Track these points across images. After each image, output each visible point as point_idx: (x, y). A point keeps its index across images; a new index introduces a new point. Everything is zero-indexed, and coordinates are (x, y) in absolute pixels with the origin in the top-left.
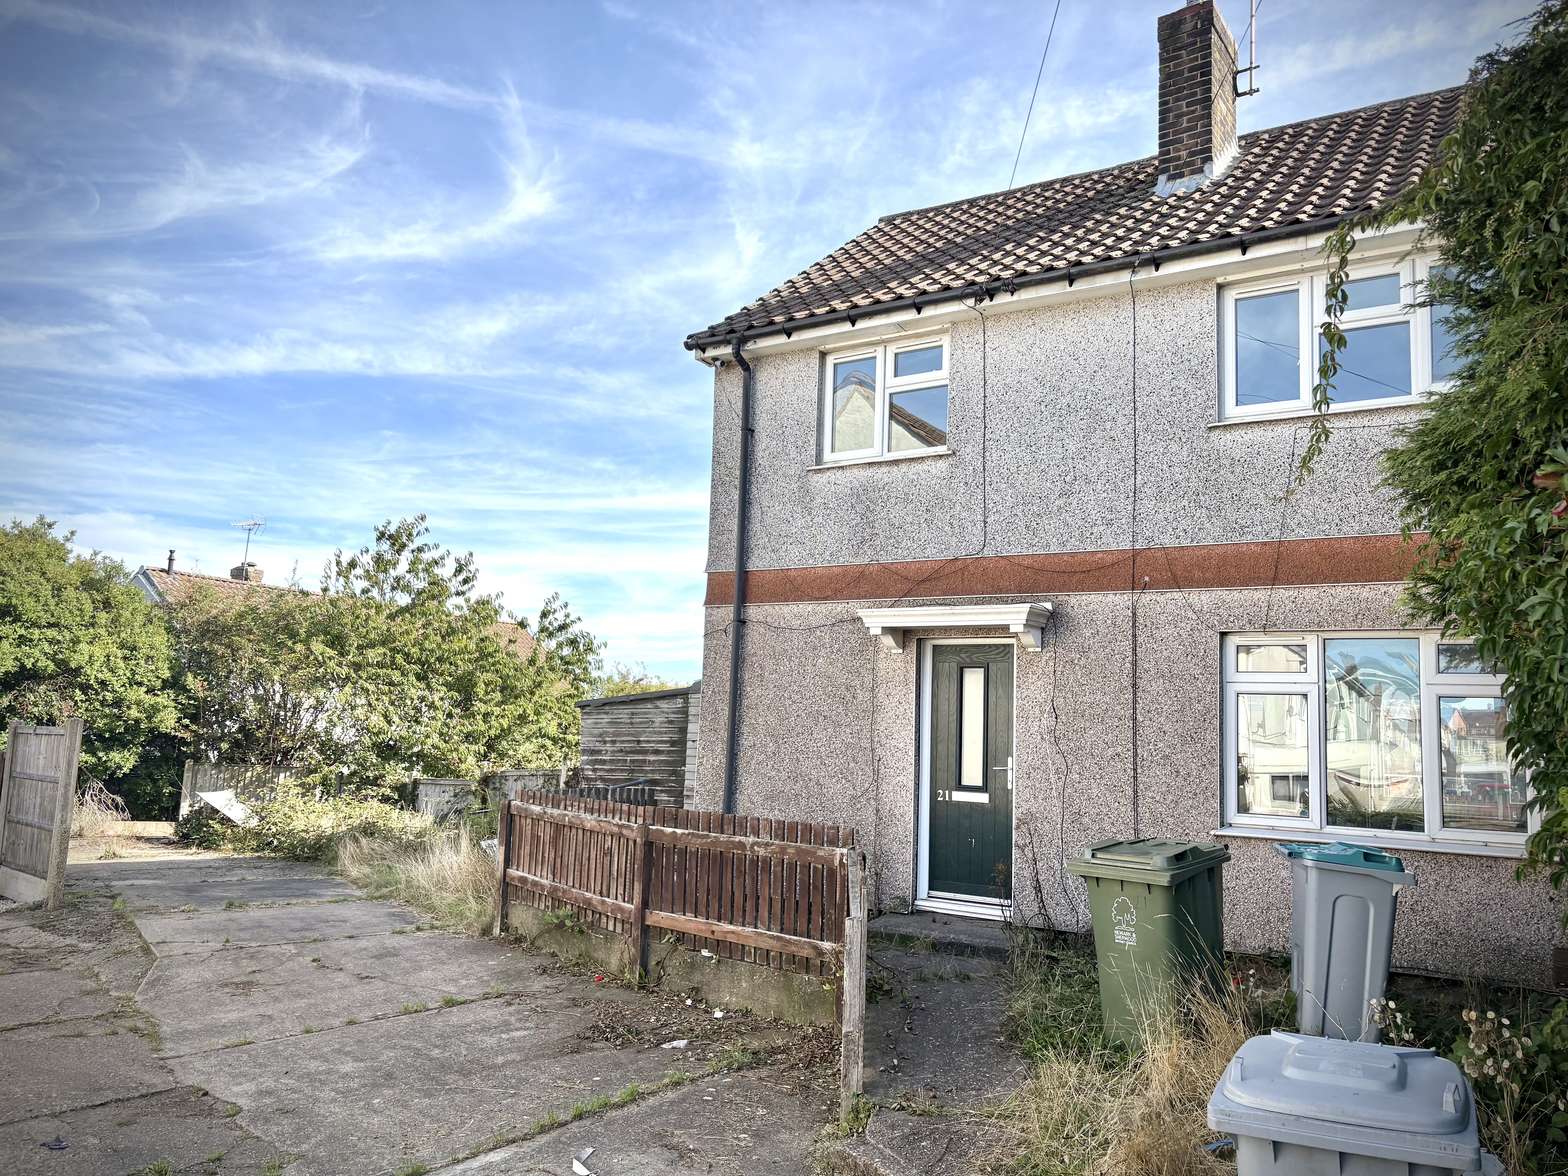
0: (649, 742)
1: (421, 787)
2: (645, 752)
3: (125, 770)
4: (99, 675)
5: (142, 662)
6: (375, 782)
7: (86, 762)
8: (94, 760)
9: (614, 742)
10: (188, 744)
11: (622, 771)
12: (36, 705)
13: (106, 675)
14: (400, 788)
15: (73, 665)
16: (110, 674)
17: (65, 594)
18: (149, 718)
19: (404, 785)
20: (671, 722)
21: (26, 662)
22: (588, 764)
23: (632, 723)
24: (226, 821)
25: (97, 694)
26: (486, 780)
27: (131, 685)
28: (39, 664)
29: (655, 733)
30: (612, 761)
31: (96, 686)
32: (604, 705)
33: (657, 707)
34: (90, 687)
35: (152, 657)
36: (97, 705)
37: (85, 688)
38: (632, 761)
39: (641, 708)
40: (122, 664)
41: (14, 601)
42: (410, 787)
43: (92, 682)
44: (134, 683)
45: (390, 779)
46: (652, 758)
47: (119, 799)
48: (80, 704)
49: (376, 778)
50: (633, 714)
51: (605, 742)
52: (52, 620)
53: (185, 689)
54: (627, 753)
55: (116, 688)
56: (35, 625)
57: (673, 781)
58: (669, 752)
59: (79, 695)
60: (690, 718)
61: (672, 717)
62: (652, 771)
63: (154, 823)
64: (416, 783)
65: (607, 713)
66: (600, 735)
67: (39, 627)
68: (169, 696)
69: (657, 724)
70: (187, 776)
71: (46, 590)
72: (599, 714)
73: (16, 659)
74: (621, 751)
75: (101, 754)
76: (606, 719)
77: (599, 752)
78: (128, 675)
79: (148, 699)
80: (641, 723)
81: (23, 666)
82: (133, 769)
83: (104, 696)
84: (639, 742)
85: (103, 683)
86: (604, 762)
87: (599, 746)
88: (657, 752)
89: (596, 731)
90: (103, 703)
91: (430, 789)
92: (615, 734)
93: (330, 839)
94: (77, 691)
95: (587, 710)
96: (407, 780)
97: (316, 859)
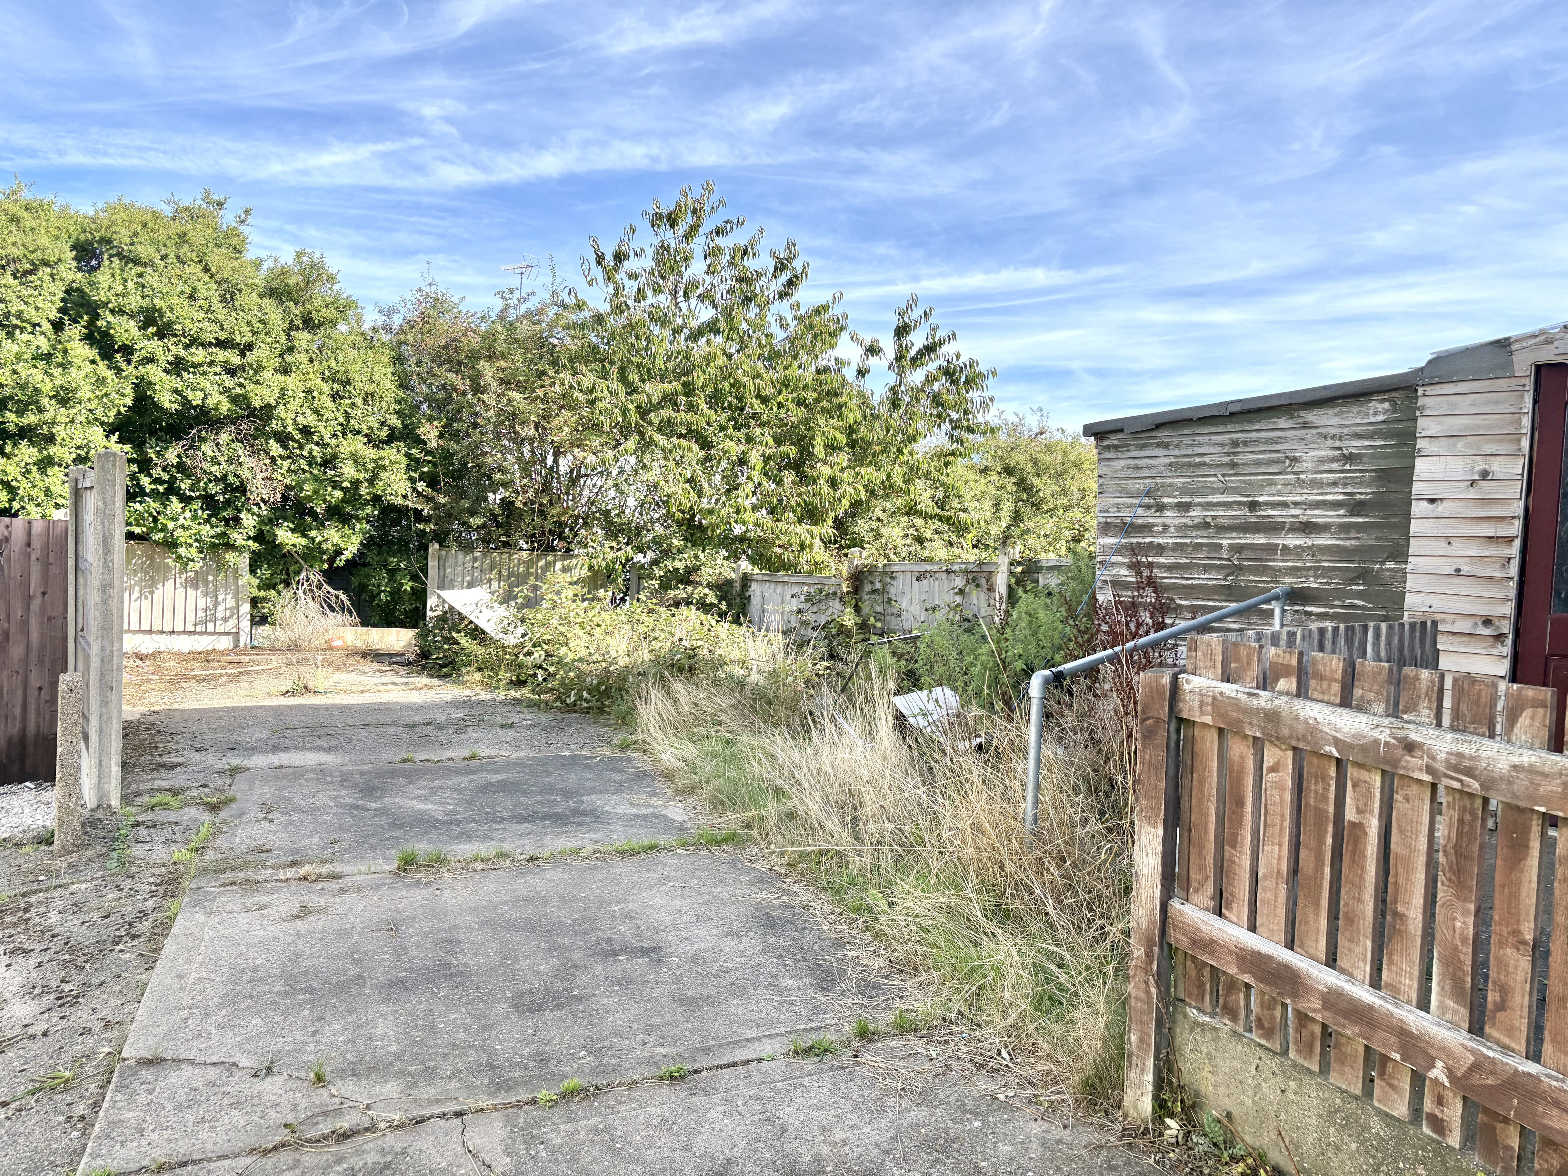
0: (1284, 505)
1: (754, 586)
2: (1276, 528)
3: (347, 555)
4: (300, 419)
5: (359, 401)
6: (686, 578)
7: (294, 546)
8: (304, 542)
9: (1184, 507)
10: (427, 520)
11: (1207, 568)
12: (215, 462)
13: (310, 419)
14: (723, 588)
15: (257, 403)
16: (314, 417)
17: (240, 300)
18: (371, 481)
19: (729, 583)
20: (1350, 458)
21: (190, 395)
22: (1118, 552)
23: (1233, 465)
24: (477, 633)
25: (301, 447)
26: (858, 578)
27: (344, 434)
28: (209, 401)
29: (1302, 484)
30: (1178, 547)
31: (298, 436)
32: (1158, 426)
33: (1306, 426)
34: (290, 437)
35: (372, 395)
36: (303, 464)
37: (283, 439)
38: (1238, 549)
39: (1259, 430)
40: (329, 404)
41: (157, 302)
42: (737, 585)
43: (290, 429)
44: (346, 430)
45: (707, 574)
46: (1294, 541)
47: (343, 597)
48: (279, 461)
49: (689, 571)
50: (1235, 443)
51: (1161, 508)
52: (223, 336)
53: (419, 441)
54: (1221, 529)
55: (327, 439)
56: (195, 342)
57: (1359, 595)
58: (1344, 528)
59: (275, 448)
60: (1420, 444)
61: (1354, 446)
62: (1295, 571)
63: (394, 631)
64: (746, 580)
65: (1167, 446)
66: (1148, 494)
67: (203, 345)
68: (399, 451)
69: (1307, 465)
70: (432, 564)
71: (209, 291)
72: (1143, 447)
73: (176, 391)
74: (1206, 525)
75: (313, 533)
76: (1162, 457)
77: (1146, 528)
78: (341, 419)
79: (370, 453)
80: (1258, 463)
81: (186, 403)
82: (361, 554)
83: (310, 452)
84: (1253, 506)
85: (306, 431)
86: (1160, 549)
87: (1146, 516)
88: (1308, 528)
89: (1135, 485)
90: (311, 460)
91: (769, 590)
92: (1184, 490)
93: (623, 675)
94: (272, 442)
95: (1113, 440)
96: (733, 575)
97: (601, 710)
